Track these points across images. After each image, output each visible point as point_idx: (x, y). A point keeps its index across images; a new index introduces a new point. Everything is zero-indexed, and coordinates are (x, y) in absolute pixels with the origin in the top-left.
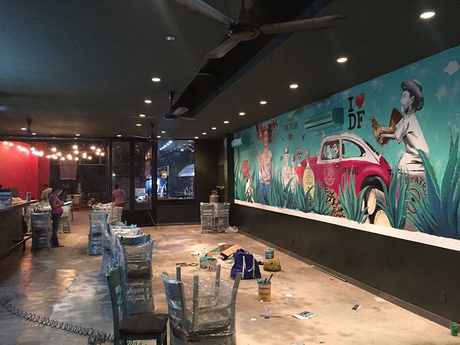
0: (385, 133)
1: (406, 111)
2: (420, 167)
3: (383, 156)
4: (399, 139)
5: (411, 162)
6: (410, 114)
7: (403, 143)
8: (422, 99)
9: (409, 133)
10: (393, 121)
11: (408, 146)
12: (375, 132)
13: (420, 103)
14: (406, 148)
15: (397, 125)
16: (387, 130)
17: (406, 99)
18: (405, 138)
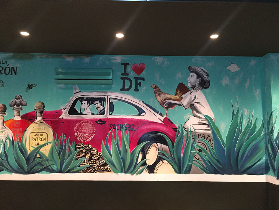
0: (170, 99)
1: (194, 87)
2: (206, 127)
3: (168, 117)
4: (186, 106)
5: (198, 123)
6: (198, 89)
7: (190, 109)
8: (209, 82)
9: (196, 102)
10: (179, 92)
11: (195, 112)
12: (158, 98)
13: (206, 84)
14: (193, 113)
15: (184, 96)
16: (172, 98)
17: (193, 79)
18: (192, 106)
